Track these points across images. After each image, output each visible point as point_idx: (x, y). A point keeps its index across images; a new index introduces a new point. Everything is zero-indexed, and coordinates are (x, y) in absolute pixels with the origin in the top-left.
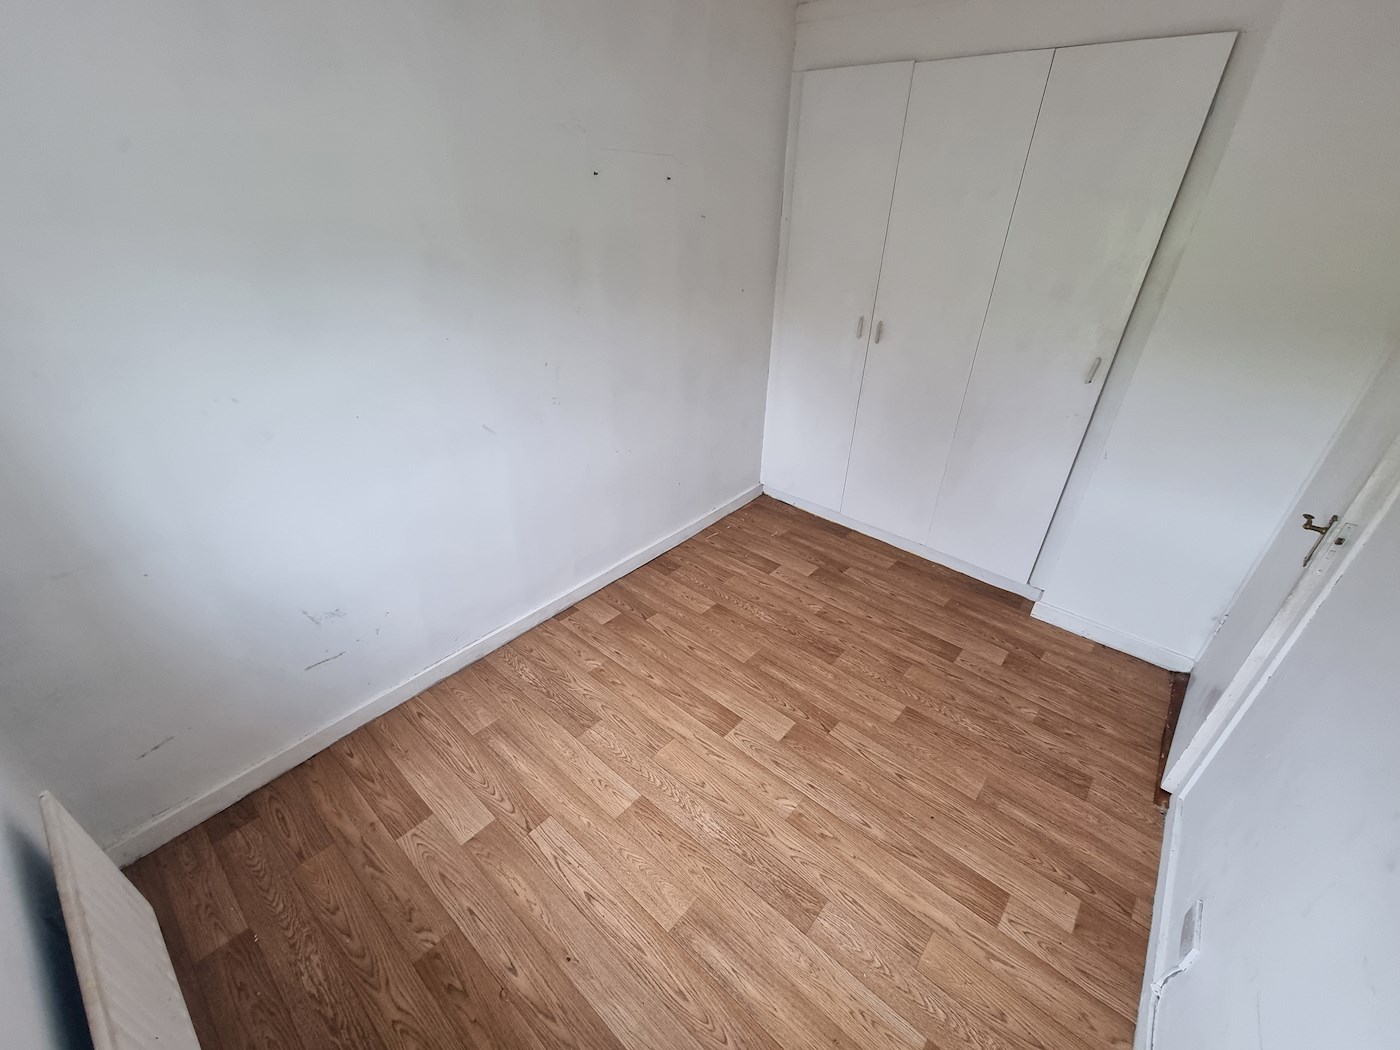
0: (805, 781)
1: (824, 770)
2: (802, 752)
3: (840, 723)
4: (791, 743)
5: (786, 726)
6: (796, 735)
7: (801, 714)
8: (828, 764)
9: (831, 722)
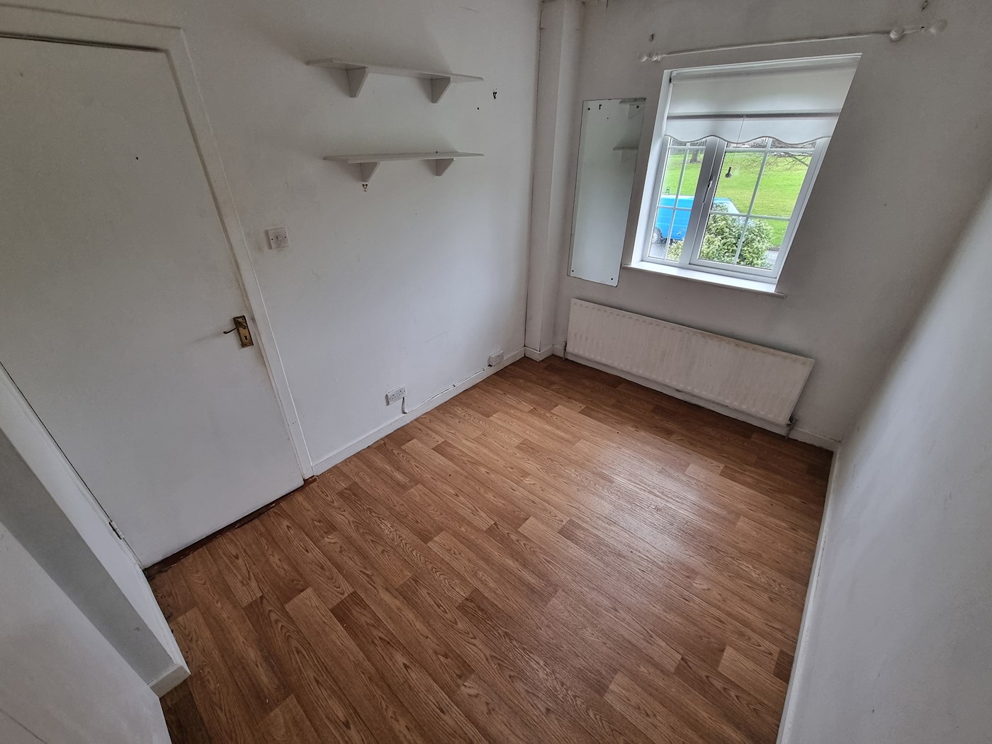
0: (517, 492)
1: (505, 499)
2: (516, 509)
3: (485, 529)
4: (522, 515)
5: (525, 528)
6: (518, 520)
7: (514, 537)
8: (500, 502)
9: (491, 531)
